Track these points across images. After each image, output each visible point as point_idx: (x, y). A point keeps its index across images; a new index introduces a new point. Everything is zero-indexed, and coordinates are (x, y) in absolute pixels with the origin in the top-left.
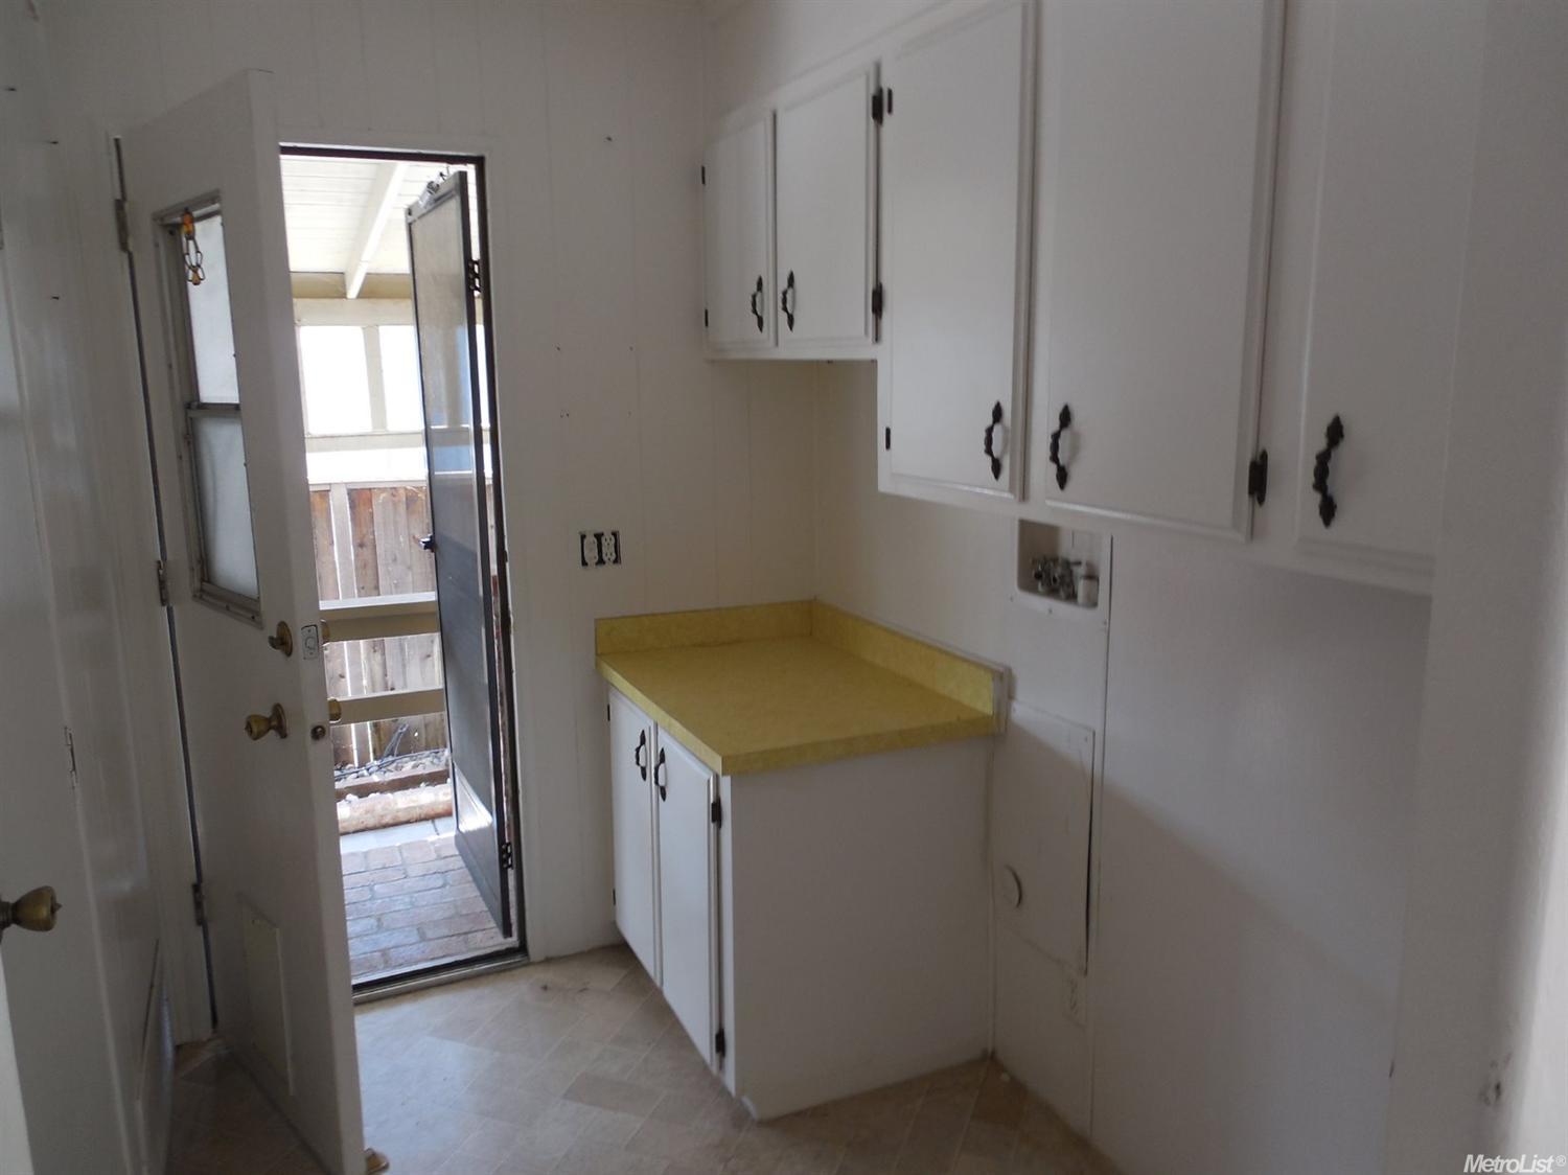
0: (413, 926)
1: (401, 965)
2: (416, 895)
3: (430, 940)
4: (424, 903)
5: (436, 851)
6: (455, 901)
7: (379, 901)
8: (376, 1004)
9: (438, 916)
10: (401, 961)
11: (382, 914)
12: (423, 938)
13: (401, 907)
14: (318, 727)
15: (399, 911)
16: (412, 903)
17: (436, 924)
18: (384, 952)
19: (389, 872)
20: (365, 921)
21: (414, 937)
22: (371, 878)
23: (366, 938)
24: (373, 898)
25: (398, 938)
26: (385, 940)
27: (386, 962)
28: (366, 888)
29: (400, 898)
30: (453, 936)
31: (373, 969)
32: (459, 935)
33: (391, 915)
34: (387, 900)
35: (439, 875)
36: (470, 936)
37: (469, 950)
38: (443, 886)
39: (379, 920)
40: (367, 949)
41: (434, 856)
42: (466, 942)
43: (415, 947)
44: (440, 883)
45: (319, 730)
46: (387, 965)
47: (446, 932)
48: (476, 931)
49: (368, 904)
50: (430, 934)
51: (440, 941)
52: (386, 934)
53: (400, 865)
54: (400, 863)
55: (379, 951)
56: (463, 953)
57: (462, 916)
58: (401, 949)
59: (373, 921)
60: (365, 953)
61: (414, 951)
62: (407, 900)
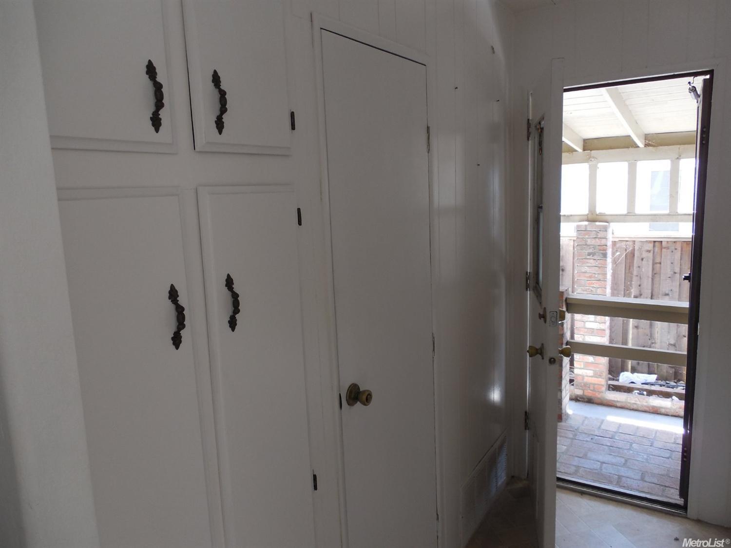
0: (641, 471)
1: (624, 487)
2: (651, 456)
3: (646, 481)
4: (654, 462)
5: (675, 439)
6: (670, 468)
7: (632, 452)
8: (598, 499)
9: (656, 471)
10: (625, 485)
11: (628, 459)
12: (642, 479)
13: (641, 459)
14: (552, 358)
15: (638, 461)
16: (647, 459)
17: (653, 475)
18: (620, 477)
19: (644, 440)
20: (619, 459)
21: (638, 477)
22: (634, 439)
23: (615, 467)
24: (629, 449)
25: (630, 474)
26: (623, 472)
27: (618, 482)
28: (629, 443)
29: (642, 454)
30: (658, 484)
31: (610, 482)
32: (662, 486)
33: (634, 461)
34: (636, 453)
35: (669, 451)
36: (667, 489)
37: (661, 496)
38: (668, 458)
39: (626, 461)
40: (613, 472)
41: (673, 441)
42: (664, 491)
43: (635, 482)
44: (668, 455)
45: (552, 360)
46: (618, 484)
47: (656, 481)
48: (672, 488)
49: (626, 451)
50: (647, 479)
51: (650, 484)
52: (626, 469)
53: (652, 439)
54: (653, 438)
55: (618, 476)
56: (658, 496)
57: (670, 477)
58: (629, 480)
59: (623, 460)
60: (611, 474)
61: (634, 484)
62: (645, 457)
